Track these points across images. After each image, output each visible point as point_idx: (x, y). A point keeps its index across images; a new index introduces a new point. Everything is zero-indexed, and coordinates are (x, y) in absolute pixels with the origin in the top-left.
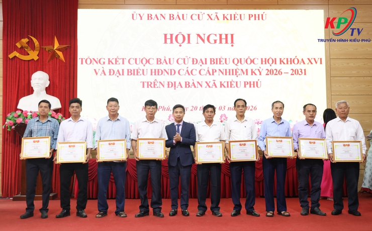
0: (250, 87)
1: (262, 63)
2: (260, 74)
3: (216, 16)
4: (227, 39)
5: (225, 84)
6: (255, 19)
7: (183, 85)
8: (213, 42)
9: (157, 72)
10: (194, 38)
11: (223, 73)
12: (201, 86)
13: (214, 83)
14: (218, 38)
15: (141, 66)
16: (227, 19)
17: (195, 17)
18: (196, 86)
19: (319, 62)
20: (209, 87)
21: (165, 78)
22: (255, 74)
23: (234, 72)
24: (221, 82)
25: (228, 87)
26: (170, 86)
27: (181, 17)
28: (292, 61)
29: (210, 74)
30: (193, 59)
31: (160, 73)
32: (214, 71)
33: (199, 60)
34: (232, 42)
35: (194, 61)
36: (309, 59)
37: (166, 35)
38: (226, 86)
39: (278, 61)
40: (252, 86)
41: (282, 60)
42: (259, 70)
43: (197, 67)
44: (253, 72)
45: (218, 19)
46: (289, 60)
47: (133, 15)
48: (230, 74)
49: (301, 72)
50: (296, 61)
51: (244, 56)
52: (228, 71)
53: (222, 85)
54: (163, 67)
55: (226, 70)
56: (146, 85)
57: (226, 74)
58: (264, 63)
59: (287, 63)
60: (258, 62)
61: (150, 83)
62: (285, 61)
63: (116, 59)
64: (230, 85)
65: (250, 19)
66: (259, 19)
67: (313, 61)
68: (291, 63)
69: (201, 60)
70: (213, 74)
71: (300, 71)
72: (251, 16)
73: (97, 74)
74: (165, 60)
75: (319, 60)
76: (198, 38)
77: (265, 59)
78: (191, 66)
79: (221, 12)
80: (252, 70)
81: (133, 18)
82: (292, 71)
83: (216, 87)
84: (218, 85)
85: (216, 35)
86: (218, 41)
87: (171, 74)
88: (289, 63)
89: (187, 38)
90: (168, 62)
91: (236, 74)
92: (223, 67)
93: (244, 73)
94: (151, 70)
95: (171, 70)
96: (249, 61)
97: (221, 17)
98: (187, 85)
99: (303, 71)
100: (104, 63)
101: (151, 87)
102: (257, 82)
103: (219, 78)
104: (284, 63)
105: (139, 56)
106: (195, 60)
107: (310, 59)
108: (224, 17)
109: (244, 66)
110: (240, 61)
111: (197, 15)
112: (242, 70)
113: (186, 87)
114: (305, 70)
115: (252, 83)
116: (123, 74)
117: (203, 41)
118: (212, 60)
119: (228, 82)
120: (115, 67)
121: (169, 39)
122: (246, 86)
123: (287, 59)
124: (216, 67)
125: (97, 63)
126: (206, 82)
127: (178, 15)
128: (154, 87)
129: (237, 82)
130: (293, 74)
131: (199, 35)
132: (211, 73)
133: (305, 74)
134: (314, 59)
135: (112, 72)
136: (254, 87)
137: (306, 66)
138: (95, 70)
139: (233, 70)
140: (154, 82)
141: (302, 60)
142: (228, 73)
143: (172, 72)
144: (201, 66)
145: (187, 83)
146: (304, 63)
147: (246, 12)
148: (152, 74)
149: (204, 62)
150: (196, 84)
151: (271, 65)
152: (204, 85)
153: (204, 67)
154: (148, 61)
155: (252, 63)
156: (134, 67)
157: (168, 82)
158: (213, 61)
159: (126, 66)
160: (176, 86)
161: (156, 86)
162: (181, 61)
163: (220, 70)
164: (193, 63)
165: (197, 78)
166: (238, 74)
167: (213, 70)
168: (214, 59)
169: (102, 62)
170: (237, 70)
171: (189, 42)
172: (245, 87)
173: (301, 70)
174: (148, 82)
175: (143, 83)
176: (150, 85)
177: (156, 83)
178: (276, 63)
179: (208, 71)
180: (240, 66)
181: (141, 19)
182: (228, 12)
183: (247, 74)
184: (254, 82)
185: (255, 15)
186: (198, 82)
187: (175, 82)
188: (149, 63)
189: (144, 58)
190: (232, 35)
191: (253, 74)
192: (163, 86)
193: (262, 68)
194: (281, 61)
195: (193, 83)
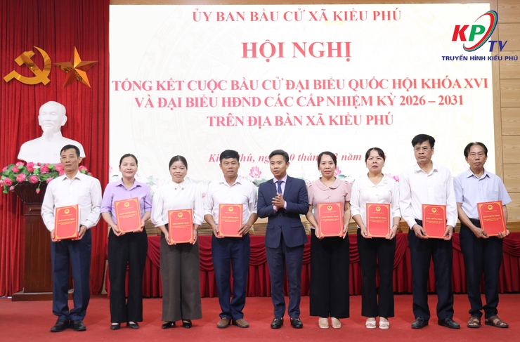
0: (376, 123)
1: (394, 87)
2: (392, 104)
3: (323, 14)
4: (341, 50)
5: (338, 120)
6: (383, 19)
7: (273, 121)
8: (319, 54)
9: (232, 102)
10: (288, 49)
11: (333, 103)
12: (300, 123)
13: (320, 118)
14: (326, 48)
15: (208, 93)
16: (340, 19)
17: (290, 16)
18: (293, 123)
19: (482, 84)
20: (313, 124)
21: (244, 111)
22: (384, 104)
23: (352, 101)
24: (331, 117)
25: (341, 124)
26: (253, 123)
27: (269, 16)
28: (441, 84)
29: (314, 105)
30: (288, 81)
31: (237, 104)
32: (320, 99)
33: (296, 83)
34: (348, 54)
35: (290, 85)
36: (466, 80)
37: (245, 45)
38: (339, 122)
39: (419, 84)
40: (379, 122)
41: (425, 81)
42: (389, 97)
43: (294, 93)
44: (380, 101)
45: (326, 19)
46: (436, 81)
47: (194, 13)
48: (344, 105)
49: (455, 99)
50: (447, 83)
51: (366, 77)
52: (341, 99)
53: (332, 121)
54: (241, 93)
55: (338, 98)
56: (215, 121)
57: (339, 105)
58: (397, 86)
59: (434, 87)
60: (388, 85)
61: (221, 119)
62: (430, 84)
63: (169, 82)
64: (345, 120)
65: (375, 19)
66: (389, 19)
67: (473, 83)
68: (439, 87)
69: (300, 82)
70: (318, 105)
71: (452, 98)
72: (377, 14)
73: (139, 105)
74: (244, 83)
75: (483, 81)
76: (296, 48)
77: (400, 80)
78: (284, 93)
79: (330, 9)
80: (379, 97)
81: (195, 19)
82: (441, 98)
83: (323, 124)
84: (327, 121)
85: (322, 44)
86: (326, 53)
87: (254, 105)
88: (436, 86)
89: (278, 50)
90: (249, 86)
91: (354, 104)
92: (333, 93)
93: (366, 103)
94: (224, 99)
95: (254, 98)
96: (374, 84)
97: (330, 16)
98: (279, 121)
99: (458, 99)
100: (150, 88)
101: (224, 125)
102: (387, 117)
103: (327, 110)
104: (428, 87)
105: (204, 78)
106: (290, 83)
107: (469, 80)
108: (336, 16)
109: (366, 92)
110: (360, 84)
111: (294, 13)
112: (363, 98)
113: (277, 124)
114: (461, 97)
115: (379, 118)
116: (180, 106)
117: (303, 53)
118: (317, 82)
119: (341, 117)
120: (168, 95)
121: (250, 50)
122: (370, 122)
123: (433, 80)
124: (324, 93)
125: (139, 88)
126: (308, 117)
127: (264, 14)
128: (228, 125)
129: (355, 117)
130: (443, 104)
131: (296, 44)
132: (316, 103)
133: (461, 103)
134: (476, 80)
135: (162, 103)
136: (382, 123)
137: (464, 92)
138: (137, 99)
139: (349, 98)
140: (228, 118)
141: (457, 81)
142: (341, 103)
143: (255, 102)
144: (300, 91)
145: (279, 119)
146: (460, 87)
147: (369, 8)
148: (224, 105)
149: (305, 86)
150: (292, 119)
151: (408, 90)
152: (305, 121)
153: (305, 93)
154: (218, 85)
155: (379, 87)
156: (196, 94)
157: (250, 118)
158: (319, 84)
159: (185, 93)
160: (262, 124)
161: (230, 124)
162: (269, 85)
163: (329, 98)
164: (288, 88)
165: (294, 110)
166: (356, 104)
167: (318, 98)
168: (320, 82)
169: (147, 88)
170: (356, 98)
171: (281, 55)
172: (368, 123)
173: (455, 97)
174: (218, 118)
175: (211, 118)
176: (222, 122)
177: (230, 119)
178: (415, 87)
179: (311, 99)
180: (360, 92)
181: (207, 20)
182: (341, 8)
183: (371, 104)
184: (382, 117)
185: (383, 12)
186: (296, 117)
187: (260, 118)
188: (220, 88)
189: (212, 80)
190: (348, 44)
191: (381, 103)
192: (242, 123)
193: (394, 94)
194: (424, 84)
195: (288, 118)
